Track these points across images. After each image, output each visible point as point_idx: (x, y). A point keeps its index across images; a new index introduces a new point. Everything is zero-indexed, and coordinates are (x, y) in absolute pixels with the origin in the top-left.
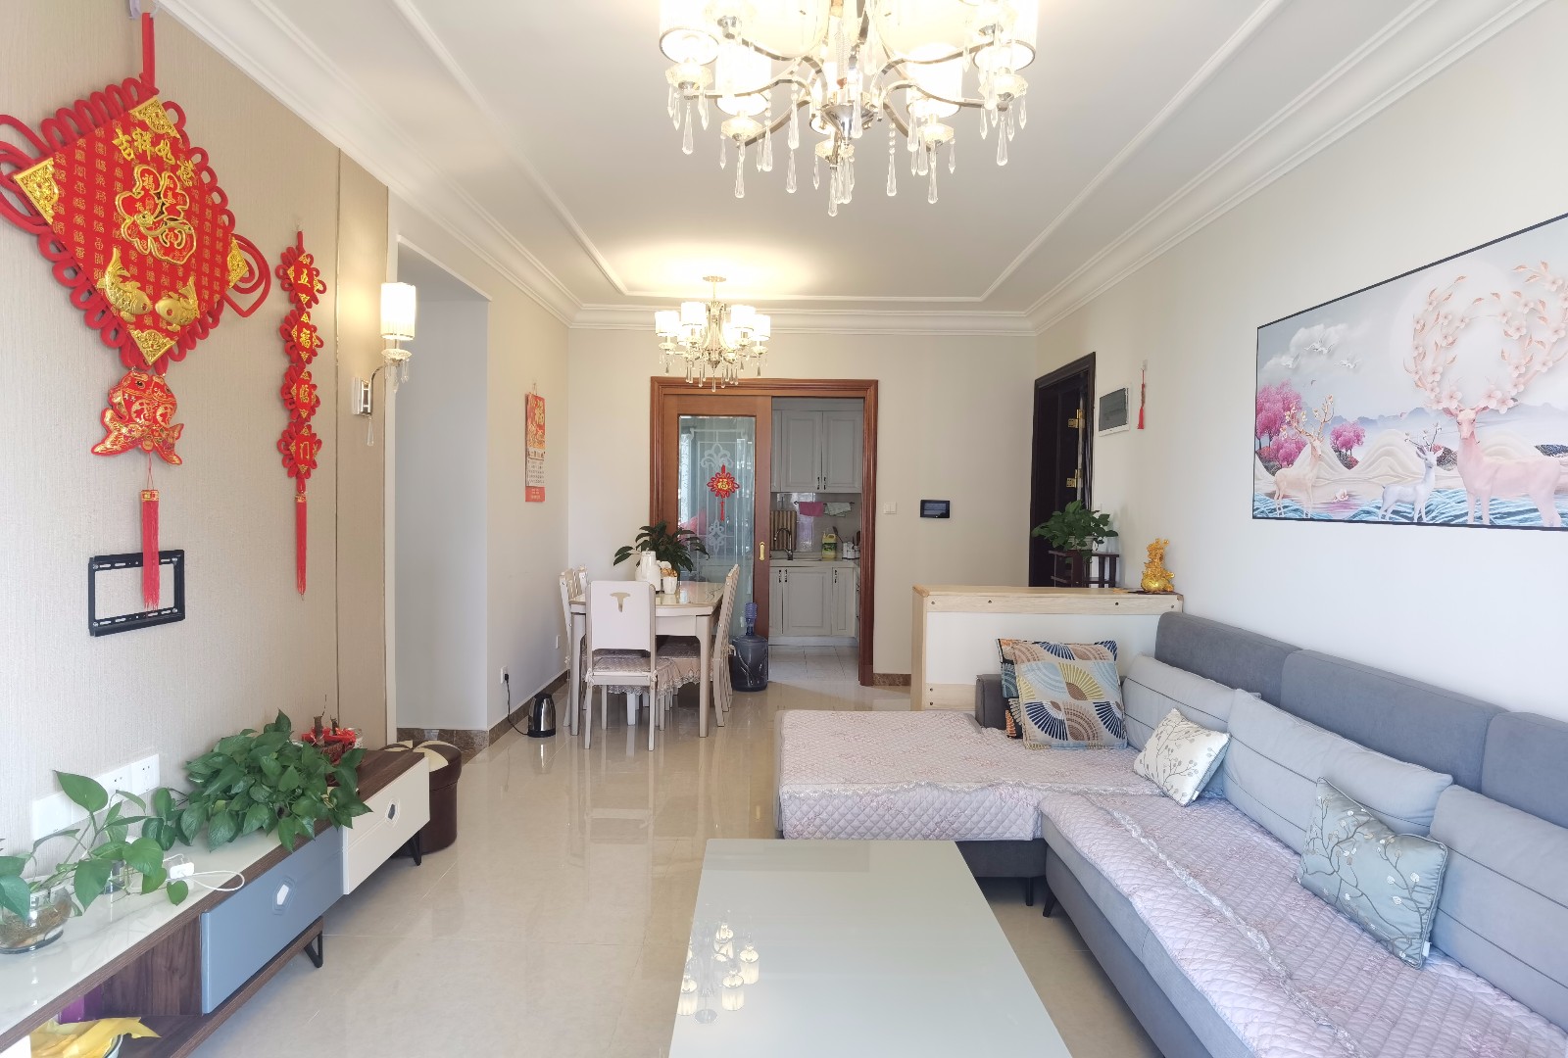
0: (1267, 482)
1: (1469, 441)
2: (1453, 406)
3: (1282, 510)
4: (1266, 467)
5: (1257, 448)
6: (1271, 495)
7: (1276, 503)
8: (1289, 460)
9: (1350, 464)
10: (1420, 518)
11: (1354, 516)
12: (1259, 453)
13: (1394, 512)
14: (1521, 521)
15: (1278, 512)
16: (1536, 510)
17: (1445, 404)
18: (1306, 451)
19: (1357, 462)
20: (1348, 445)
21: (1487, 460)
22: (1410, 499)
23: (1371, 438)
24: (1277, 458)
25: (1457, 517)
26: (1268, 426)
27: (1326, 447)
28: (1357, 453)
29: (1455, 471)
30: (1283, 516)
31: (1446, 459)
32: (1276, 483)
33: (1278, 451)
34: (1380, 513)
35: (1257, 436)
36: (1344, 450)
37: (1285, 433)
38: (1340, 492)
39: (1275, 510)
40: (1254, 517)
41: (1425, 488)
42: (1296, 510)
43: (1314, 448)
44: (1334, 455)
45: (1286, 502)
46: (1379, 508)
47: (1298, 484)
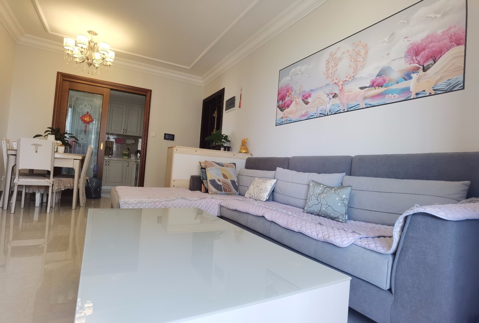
0: (281, 114)
1: (341, 90)
2: (337, 81)
3: (285, 121)
4: (281, 110)
5: (278, 105)
6: (282, 118)
7: (283, 120)
8: (288, 106)
9: (307, 103)
10: (328, 114)
11: (308, 118)
12: (278, 107)
13: (320, 114)
14: (355, 108)
15: (284, 122)
16: (359, 104)
17: (335, 81)
18: (294, 103)
19: (309, 102)
20: (307, 98)
21: (346, 94)
22: (325, 109)
23: (314, 95)
24: (284, 107)
25: (338, 111)
26: (282, 97)
27: (300, 100)
28: (309, 100)
29: (337, 99)
30: (286, 123)
31: (335, 96)
32: (284, 114)
33: (285, 105)
34: (316, 115)
35: (278, 102)
36: (305, 100)
37: (287, 99)
38: (303, 112)
39: (283, 122)
40: (276, 125)
41: (329, 104)
42: (289, 120)
43: (296, 101)
44: (302, 102)
45: (287, 119)
46: (316, 114)
47: (291, 113)
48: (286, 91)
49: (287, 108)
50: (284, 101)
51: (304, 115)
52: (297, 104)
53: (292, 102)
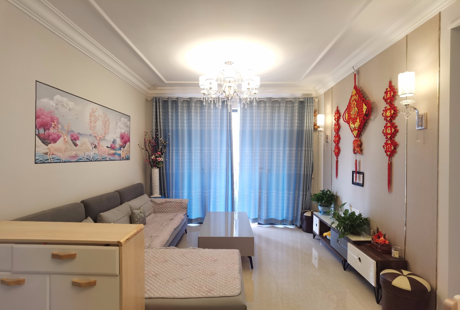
0: (42, 148)
2: (96, 136)
3: (52, 160)
4: (43, 143)
6: (46, 154)
7: (48, 157)
8: (55, 141)
9: (76, 145)
10: (91, 160)
12: (38, 135)
15: (50, 160)
18: (61, 139)
21: (101, 148)
22: (89, 155)
23: (81, 138)
26: (43, 125)
27: (68, 139)
29: (96, 150)
31: (95, 147)
32: (48, 149)
33: (49, 137)
35: (37, 128)
36: (74, 141)
37: (52, 130)
38: (73, 153)
39: (48, 159)
41: (92, 153)
43: (64, 139)
44: (71, 142)
45: (54, 156)
47: (58, 150)
48: (49, 119)
49: (53, 142)
50: (47, 131)
52: (66, 142)
53: (59, 137)
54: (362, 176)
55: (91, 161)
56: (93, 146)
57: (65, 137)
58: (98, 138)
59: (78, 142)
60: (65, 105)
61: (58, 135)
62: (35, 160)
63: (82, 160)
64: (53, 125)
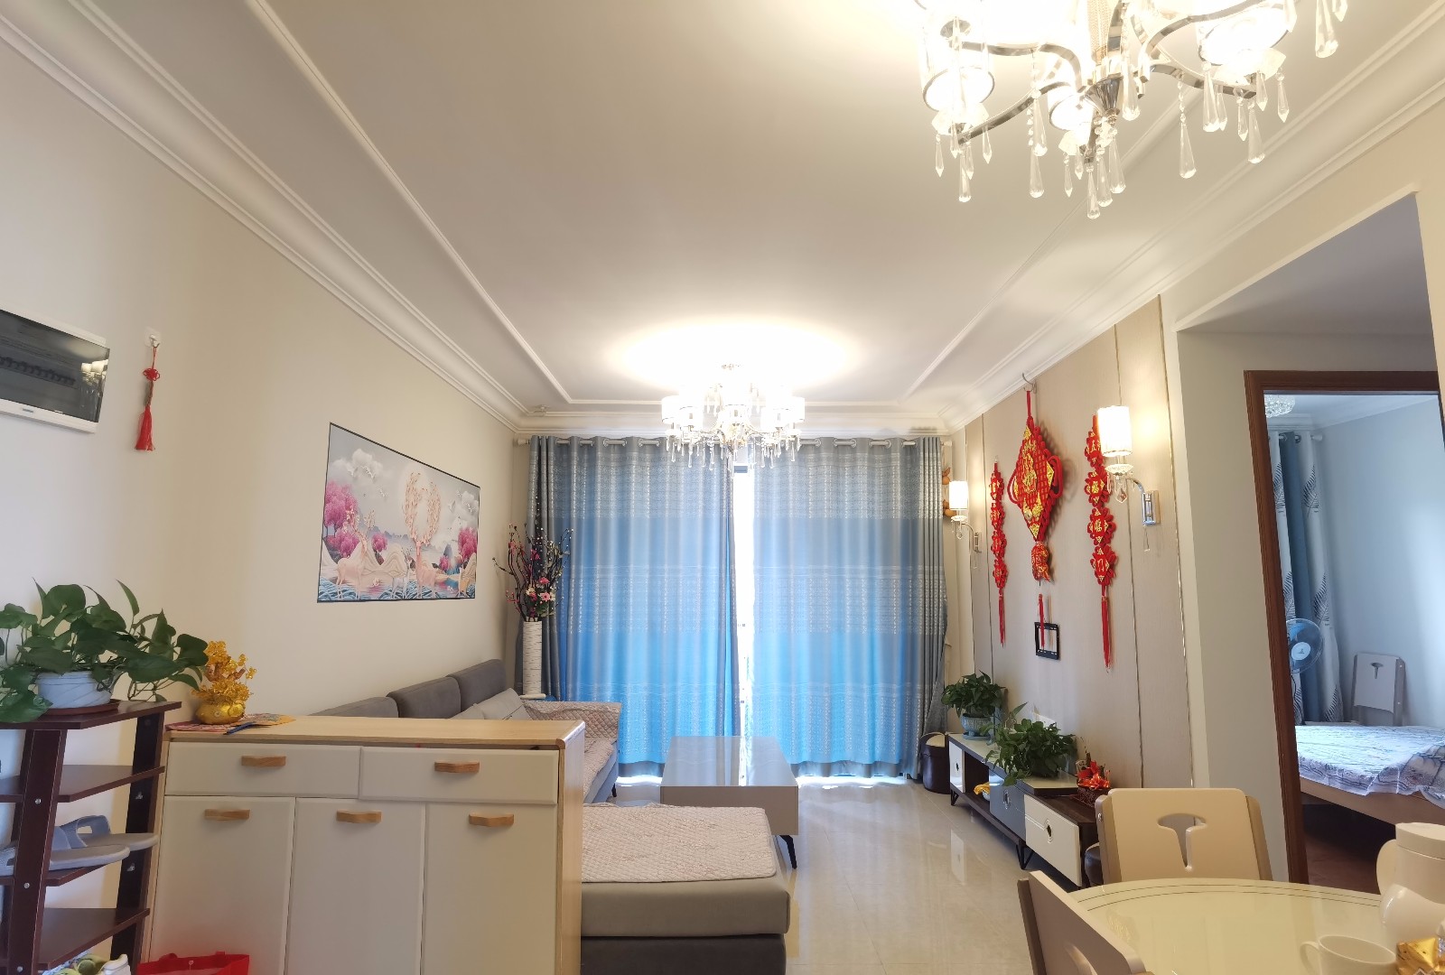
0: (330, 568)
2: (415, 539)
4: (332, 555)
5: (325, 536)
6: (334, 581)
8: (347, 552)
9: (380, 561)
12: (325, 539)
17: (413, 537)
18: (359, 546)
19: (383, 560)
20: (380, 548)
21: (423, 567)
22: (401, 585)
23: (389, 547)
24: (339, 548)
26: (334, 518)
27: (368, 546)
29: (415, 571)
31: (413, 565)
32: (338, 570)
33: (341, 542)
35: (325, 524)
36: (378, 551)
37: (346, 528)
38: (374, 580)
41: (406, 579)
43: (363, 546)
44: (373, 553)
47: (352, 571)
48: (343, 503)
49: (345, 554)
50: (338, 530)
51: (374, 589)
52: (365, 554)
53: (355, 543)
54: (1054, 632)
55: (405, 600)
56: (409, 563)
57: (365, 542)
58: (418, 544)
59: (383, 554)
60: (369, 470)
61: (354, 539)
62: (319, 595)
63: (389, 598)
64: (348, 517)
